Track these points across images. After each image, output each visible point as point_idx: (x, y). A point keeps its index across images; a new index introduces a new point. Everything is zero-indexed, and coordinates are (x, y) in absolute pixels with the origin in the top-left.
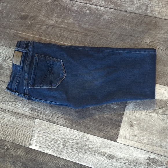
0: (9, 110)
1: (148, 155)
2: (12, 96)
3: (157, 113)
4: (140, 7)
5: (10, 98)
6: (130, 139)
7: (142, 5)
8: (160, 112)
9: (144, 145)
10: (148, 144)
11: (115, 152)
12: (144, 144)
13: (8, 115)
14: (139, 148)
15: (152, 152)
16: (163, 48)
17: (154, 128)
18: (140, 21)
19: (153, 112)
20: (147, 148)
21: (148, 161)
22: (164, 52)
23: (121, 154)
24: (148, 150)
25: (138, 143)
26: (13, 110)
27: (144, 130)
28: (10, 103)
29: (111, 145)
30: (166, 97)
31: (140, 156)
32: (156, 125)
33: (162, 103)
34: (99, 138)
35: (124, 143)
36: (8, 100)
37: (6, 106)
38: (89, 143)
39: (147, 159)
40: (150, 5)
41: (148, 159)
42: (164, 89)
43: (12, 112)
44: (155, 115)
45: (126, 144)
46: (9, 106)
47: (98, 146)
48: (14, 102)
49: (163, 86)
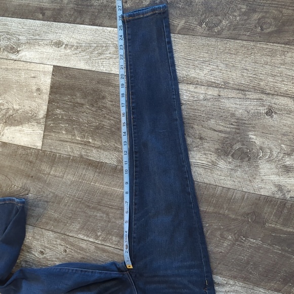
0: (203, 87)
1: (19, 56)
2: (199, 108)
3: (14, 109)
4: (40, 237)
5: (202, 105)
6: (38, 72)
7: (38, 239)
8: (11, 111)
9: (23, 68)
10: (20, 69)
11: (54, 52)
12: (24, 70)
13: (203, 78)
14: (29, 63)
15: (15, 60)
16: (14, 187)
17: (15, 90)
18: (39, 220)
19: (18, 110)
20: (21, 64)
21: (19, 49)
22: (13, 183)
23: (47, 51)
24: (19, 62)
25: (30, 69)
26: (195, 88)
27: (26, 86)
28: (202, 97)
29: (59, 60)
30: (7, 130)
31: (27, 52)
32: (14, 94)
33: (10, 123)
34: (74, 67)
35: (45, 66)
36: (205, 102)
37: (207, 92)
38: (85, 57)
39: (20, 51)
40: (30, 238)
41: (18, 52)
42: (10, 139)
43: (197, 84)
44: (16, 107)
45: (43, 65)
46: (203, 92)
47: (74, 56)
48: (195, 101)
49: (11, 142)
